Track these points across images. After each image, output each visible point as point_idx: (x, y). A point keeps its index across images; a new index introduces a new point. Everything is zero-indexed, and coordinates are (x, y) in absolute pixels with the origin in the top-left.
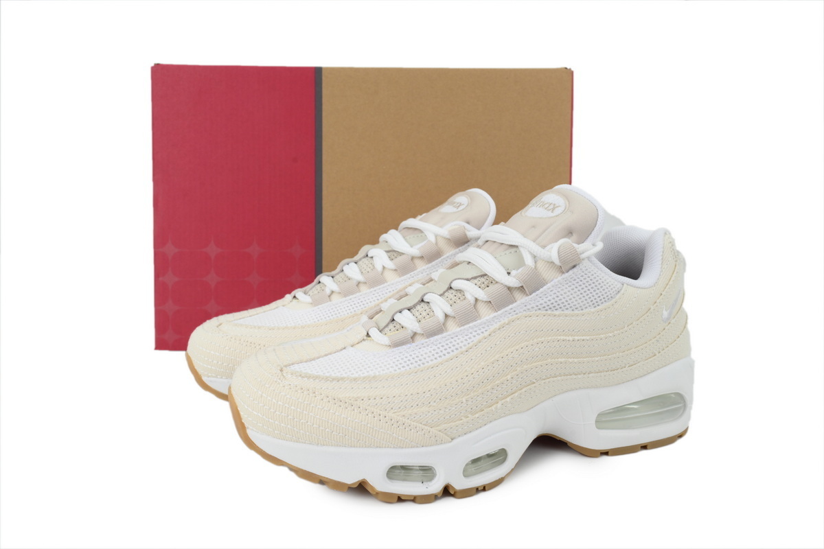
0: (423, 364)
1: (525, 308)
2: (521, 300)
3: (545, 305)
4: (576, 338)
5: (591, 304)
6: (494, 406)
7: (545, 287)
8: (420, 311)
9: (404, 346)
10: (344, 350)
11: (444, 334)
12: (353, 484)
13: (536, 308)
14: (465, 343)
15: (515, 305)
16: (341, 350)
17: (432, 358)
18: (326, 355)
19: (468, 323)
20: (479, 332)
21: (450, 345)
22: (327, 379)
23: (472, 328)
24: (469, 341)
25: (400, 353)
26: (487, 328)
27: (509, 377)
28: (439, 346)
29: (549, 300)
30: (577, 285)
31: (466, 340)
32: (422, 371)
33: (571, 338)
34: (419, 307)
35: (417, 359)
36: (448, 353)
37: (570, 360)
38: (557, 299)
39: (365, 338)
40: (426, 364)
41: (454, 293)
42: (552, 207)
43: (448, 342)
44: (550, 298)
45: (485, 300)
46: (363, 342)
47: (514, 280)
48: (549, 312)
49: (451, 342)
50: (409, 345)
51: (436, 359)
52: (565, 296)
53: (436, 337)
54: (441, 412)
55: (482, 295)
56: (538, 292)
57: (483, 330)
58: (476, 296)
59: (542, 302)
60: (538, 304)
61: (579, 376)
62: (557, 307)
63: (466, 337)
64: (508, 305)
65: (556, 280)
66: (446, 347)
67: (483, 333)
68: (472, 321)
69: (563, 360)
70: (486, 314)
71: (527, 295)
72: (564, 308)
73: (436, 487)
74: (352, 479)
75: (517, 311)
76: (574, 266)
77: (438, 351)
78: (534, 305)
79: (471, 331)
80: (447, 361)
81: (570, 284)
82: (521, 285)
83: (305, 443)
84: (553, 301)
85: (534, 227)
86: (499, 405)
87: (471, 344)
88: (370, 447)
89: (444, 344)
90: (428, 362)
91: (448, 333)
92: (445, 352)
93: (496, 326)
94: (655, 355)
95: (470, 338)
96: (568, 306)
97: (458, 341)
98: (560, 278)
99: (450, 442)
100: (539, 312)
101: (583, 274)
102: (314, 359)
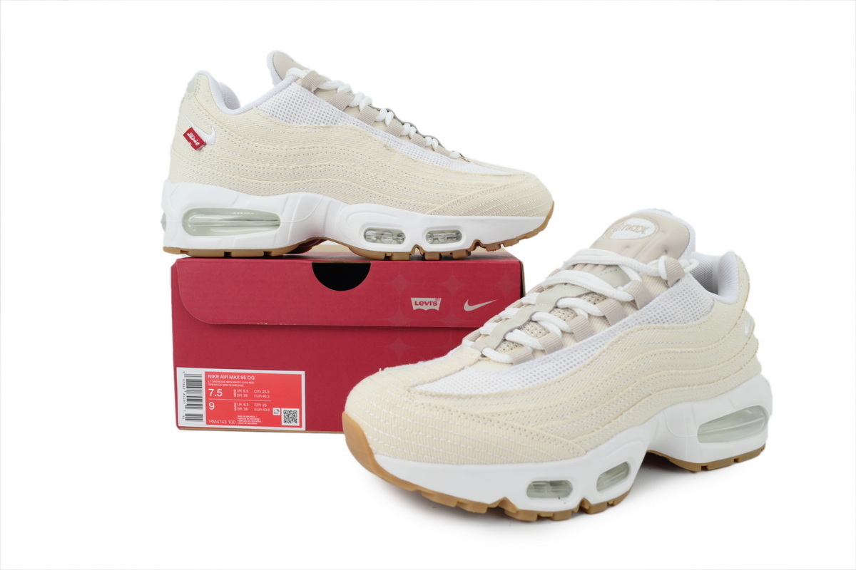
0: (549, 378)
1: (637, 322)
2: (633, 314)
3: (654, 318)
4: (684, 350)
5: (692, 317)
6: (620, 418)
7: (654, 301)
8: (531, 329)
9: (526, 363)
10: (462, 371)
11: (565, 349)
12: (492, 504)
13: (647, 321)
14: (585, 357)
15: (627, 319)
16: (460, 370)
17: (557, 372)
18: (446, 376)
19: (586, 337)
20: (597, 346)
21: (572, 360)
22: (459, 397)
23: (590, 343)
24: (589, 355)
25: (524, 369)
26: (603, 342)
27: (630, 389)
28: (561, 360)
29: (658, 314)
30: (680, 299)
31: (586, 354)
32: (550, 385)
33: (679, 350)
34: (528, 326)
35: (542, 374)
36: (571, 367)
37: (680, 372)
38: (665, 312)
39: (480, 358)
40: (552, 379)
41: (562, 311)
42: (640, 229)
43: (569, 357)
44: (658, 311)
45: (598, 315)
46: (479, 363)
47: (627, 294)
48: (659, 325)
49: (572, 357)
50: (531, 362)
51: (560, 373)
52: (671, 309)
53: (557, 352)
54: (575, 424)
55: (596, 310)
56: (648, 306)
57: (601, 344)
58: (589, 312)
59: (652, 315)
60: (648, 317)
61: (686, 388)
62: (665, 320)
63: (586, 352)
64: (621, 320)
65: (663, 294)
66: (568, 361)
67: (600, 346)
68: (589, 336)
69: (673, 371)
70: (601, 330)
71: (637, 309)
72: (670, 321)
73: (572, 502)
74: (491, 499)
75: (630, 325)
76: (678, 281)
77: (561, 365)
78: (645, 319)
79: (589, 345)
80: (572, 375)
81: (674, 298)
82: (632, 299)
83: (444, 463)
84: (661, 314)
85: (627, 247)
86: (623, 417)
87: (591, 358)
88: (511, 462)
89: (565, 359)
90: (553, 377)
91: (568, 348)
92: (568, 366)
93: (614, 339)
94: (742, 368)
95: (589, 352)
96: (674, 319)
97: (578, 356)
98: (666, 292)
99: (585, 454)
100: (650, 325)
101: (685, 288)
102: (435, 380)
